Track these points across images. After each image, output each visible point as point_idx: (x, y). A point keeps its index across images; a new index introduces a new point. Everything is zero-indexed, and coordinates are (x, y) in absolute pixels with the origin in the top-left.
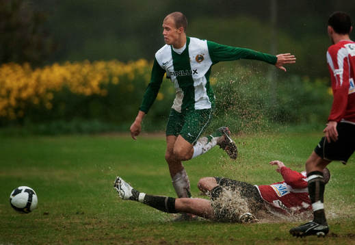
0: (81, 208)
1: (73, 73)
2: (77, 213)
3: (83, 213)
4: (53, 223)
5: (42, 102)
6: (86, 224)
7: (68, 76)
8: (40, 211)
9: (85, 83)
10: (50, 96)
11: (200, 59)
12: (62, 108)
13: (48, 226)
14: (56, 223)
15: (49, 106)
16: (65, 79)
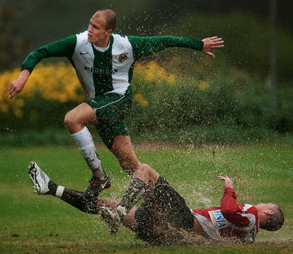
0: (55, 229)
1: (46, 77)
2: (51, 235)
3: (57, 235)
4: (23, 246)
5: (11, 109)
6: (61, 247)
7: (41, 80)
8: (9, 232)
9: (60, 88)
10: (21, 103)
11: (123, 58)
12: (34, 116)
13: (18, 250)
14: (26, 246)
15: (18, 113)
16: (37, 84)
